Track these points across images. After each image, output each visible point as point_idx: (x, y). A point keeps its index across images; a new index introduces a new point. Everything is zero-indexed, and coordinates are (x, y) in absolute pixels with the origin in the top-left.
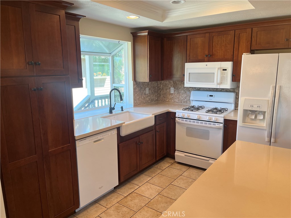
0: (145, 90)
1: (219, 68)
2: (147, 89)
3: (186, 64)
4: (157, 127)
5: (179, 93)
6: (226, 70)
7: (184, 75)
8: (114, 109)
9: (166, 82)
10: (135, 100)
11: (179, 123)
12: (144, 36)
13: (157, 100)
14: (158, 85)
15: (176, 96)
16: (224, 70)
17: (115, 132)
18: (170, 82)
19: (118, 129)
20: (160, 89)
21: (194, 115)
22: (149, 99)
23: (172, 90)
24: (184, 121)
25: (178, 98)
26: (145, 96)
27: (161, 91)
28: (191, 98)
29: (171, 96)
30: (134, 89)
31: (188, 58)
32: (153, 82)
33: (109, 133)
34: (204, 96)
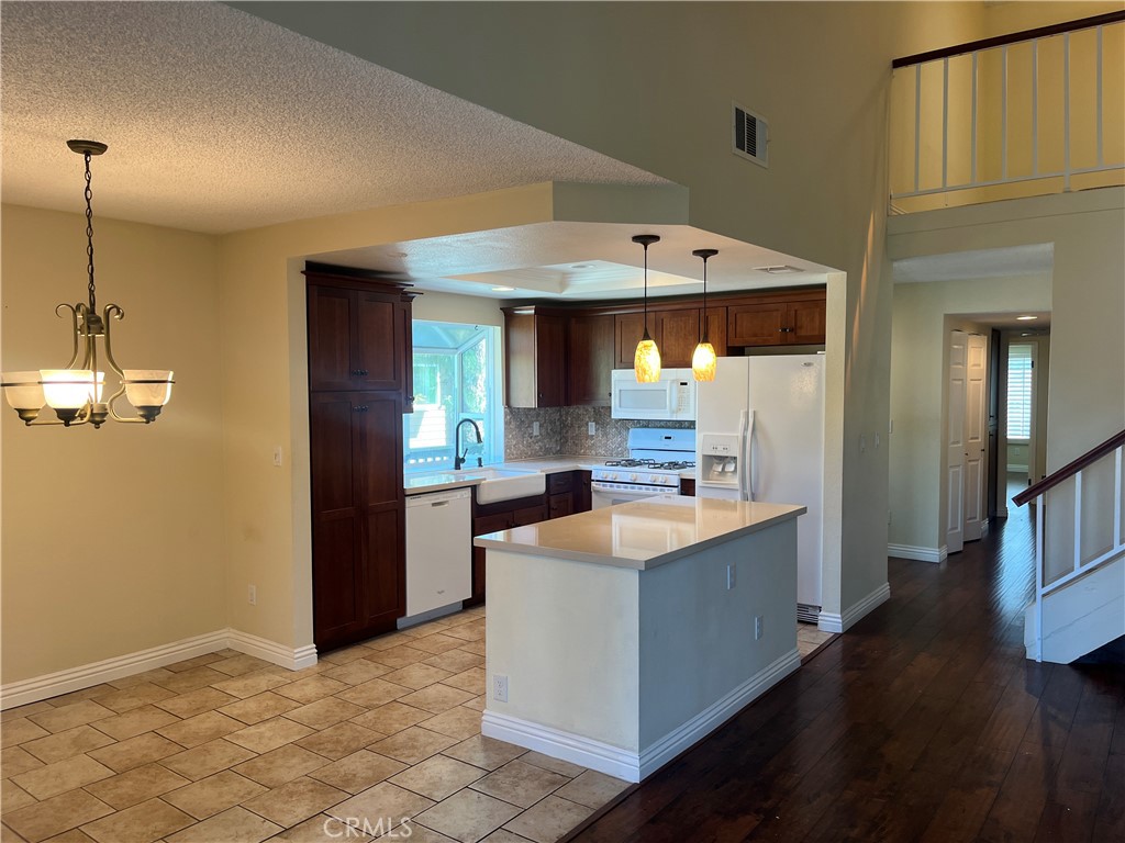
0: (530, 426)
1: (673, 381)
2: (536, 425)
3: (613, 371)
4: (552, 498)
5: (605, 434)
6: (686, 384)
7: (610, 395)
8: (463, 460)
9: (579, 410)
10: (507, 447)
11: (597, 492)
12: (529, 315)
13: (557, 452)
14: (561, 416)
15: (600, 441)
16: (682, 384)
17: (467, 493)
18: (587, 410)
19: (474, 488)
20: (565, 426)
21: (627, 474)
22: (541, 448)
23: (592, 429)
24: (608, 487)
25: (605, 445)
26: (530, 441)
27: (567, 432)
28: (630, 444)
29: (590, 442)
30: (506, 423)
31: (618, 359)
32: (550, 410)
33: (458, 494)
34: (654, 438)
